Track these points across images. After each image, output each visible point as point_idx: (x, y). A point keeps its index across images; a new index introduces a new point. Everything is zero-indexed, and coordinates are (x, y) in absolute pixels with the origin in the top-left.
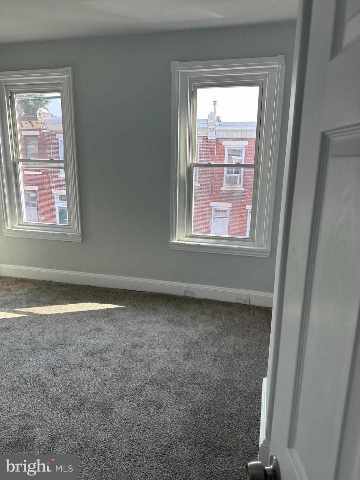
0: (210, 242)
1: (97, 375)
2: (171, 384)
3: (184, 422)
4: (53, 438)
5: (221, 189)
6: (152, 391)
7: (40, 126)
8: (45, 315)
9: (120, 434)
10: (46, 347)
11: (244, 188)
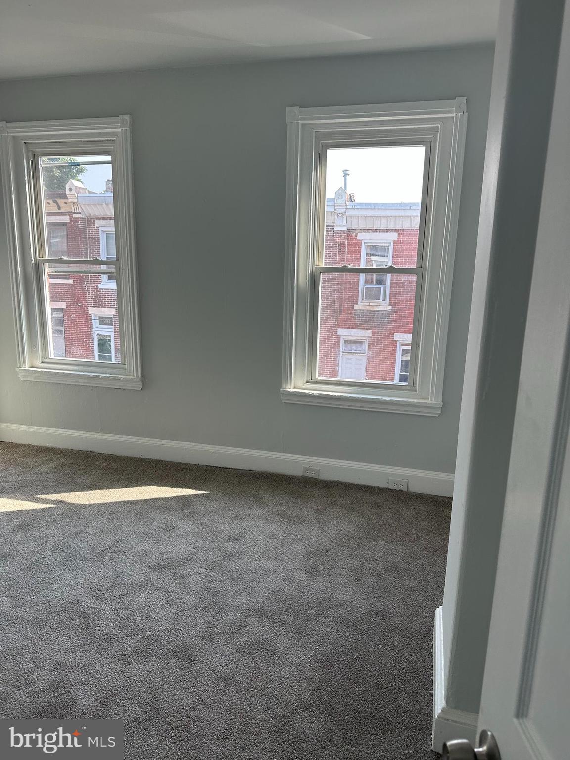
0: (347, 391)
1: (170, 602)
2: (288, 618)
3: (311, 677)
4: (104, 702)
5: (355, 308)
6: (258, 628)
7: (71, 208)
8: (84, 505)
9: (210, 697)
10: (88, 556)
11: (391, 307)
